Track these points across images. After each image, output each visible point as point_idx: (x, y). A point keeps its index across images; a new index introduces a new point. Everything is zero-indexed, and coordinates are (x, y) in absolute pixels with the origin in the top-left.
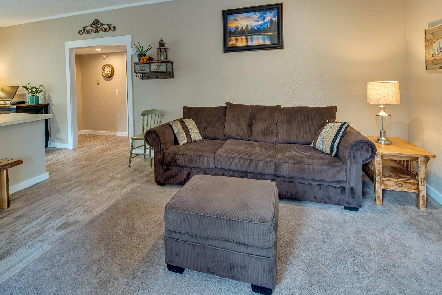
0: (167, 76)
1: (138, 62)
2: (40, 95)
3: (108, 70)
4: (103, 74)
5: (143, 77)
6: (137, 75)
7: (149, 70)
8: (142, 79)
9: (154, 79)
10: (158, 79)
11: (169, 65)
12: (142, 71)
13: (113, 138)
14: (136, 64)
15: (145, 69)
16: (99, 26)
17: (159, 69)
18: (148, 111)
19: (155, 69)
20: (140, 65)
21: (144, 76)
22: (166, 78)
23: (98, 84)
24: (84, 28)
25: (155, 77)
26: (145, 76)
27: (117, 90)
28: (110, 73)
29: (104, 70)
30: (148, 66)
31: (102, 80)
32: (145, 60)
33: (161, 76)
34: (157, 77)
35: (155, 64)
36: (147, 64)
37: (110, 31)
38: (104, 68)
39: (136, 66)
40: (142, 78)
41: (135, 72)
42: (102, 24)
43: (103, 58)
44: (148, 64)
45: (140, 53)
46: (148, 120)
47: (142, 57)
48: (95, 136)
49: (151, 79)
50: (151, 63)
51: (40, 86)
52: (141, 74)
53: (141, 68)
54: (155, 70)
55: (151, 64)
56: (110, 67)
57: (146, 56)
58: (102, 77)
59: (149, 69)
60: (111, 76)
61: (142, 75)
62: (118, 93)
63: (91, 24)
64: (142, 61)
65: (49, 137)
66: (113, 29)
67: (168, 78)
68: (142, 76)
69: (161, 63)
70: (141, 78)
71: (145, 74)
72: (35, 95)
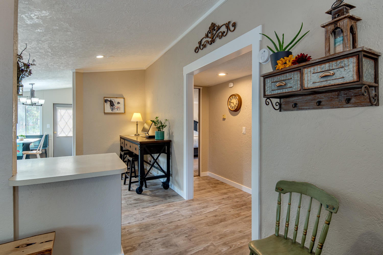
0: (353, 100)
1: (272, 70)
2: (165, 130)
3: (235, 102)
4: (229, 107)
5: (283, 106)
6: (268, 100)
7: (299, 86)
8: (280, 111)
9: (309, 109)
10: (321, 108)
11: (367, 64)
12: (279, 91)
13: (236, 194)
14: (266, 77)
15: (289, 85)
16: (215, 32)
17: (329, 78)
18: (290, 182)
19: (318, 80)
20: (276, 79)
21: (285, 105)
22: (349, 105)
23: (224, 119)
24: (200, 43)
25: (314, 103)
26: (287, 103)
27: (244, 128)
28: (237, 105)
29: (230, 102)
30: (296, 76)
31: (228, 115)
32: (289, 64)
33: (331, 99)
34: (319, 104)
35: (318, 68)
36: (293, 73)
37: (229, 32)
38: (231, 99)
39: (266, 82)
40: (280, 109)
41: (265, 95)
42: (219, 26)
43: (230, 87)
44: (295, 73)
45: (276, 51)
46: (290, 204)
47: (282, 59)
48: (218, 184)
49: (302, 109)
50: (305, 67)
51: (166, 120)
52: (278, 100)
53: (278, 84)
54: (317, 85)
55: (306, 71)
56: (237, 97)
57: (290, 56)
58: (228, 111)
59: (299, 82)
60: (237, 110)
61: (280, 101)
62: (245, 133)
63: (207, 34)
64: (280, 66)
65: (171, 177)
66: (232, 28)
67: (357, 105)
68: (280, 105)
69: (339, 61)
70: (277, 107)
71: (288, 100)
72: (161, 131)
